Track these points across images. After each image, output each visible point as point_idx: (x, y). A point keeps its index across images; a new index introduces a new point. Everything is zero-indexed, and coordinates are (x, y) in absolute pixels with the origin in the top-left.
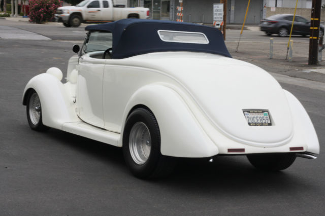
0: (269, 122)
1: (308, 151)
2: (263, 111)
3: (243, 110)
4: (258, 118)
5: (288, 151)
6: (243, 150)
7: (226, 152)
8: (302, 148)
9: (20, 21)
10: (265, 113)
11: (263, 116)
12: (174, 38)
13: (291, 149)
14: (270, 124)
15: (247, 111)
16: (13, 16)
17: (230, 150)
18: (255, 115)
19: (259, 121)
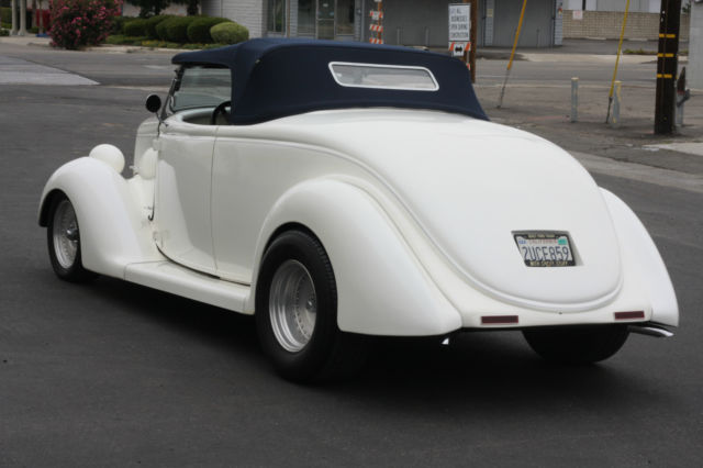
0: (570, 258)
1: (655, 319)
2: (557, 235)
3: (513, 232)
4: (546, 251)
5: (611, 319)
6: (514, 319)
7: (477, 323)
8: (641, 314)
9: (30, 44)
10: (562, 238)
11: (557, 245)
12: (364, 79)
13: (618, 315)
14: (572, 263)
15: (523, 236)
16: (15, 34)
17: (485, 319)
18: (540, 244)
19: (548, 257)
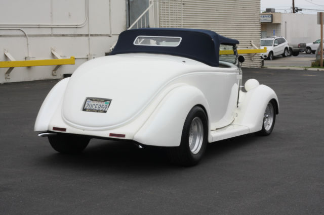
0: (106, 110)
3: (87, 98)
4: (97, 106)
5: (108, 136)
6: (64, 130)
7: (51, 129)
8: (124, 136)
10: (108, 102)
11: (104, 104)
13: (111, 135)
14: (105, 112)
15: (90, 99)
17: (54, 128)
18: (96, 103)
19: (97, 109)
